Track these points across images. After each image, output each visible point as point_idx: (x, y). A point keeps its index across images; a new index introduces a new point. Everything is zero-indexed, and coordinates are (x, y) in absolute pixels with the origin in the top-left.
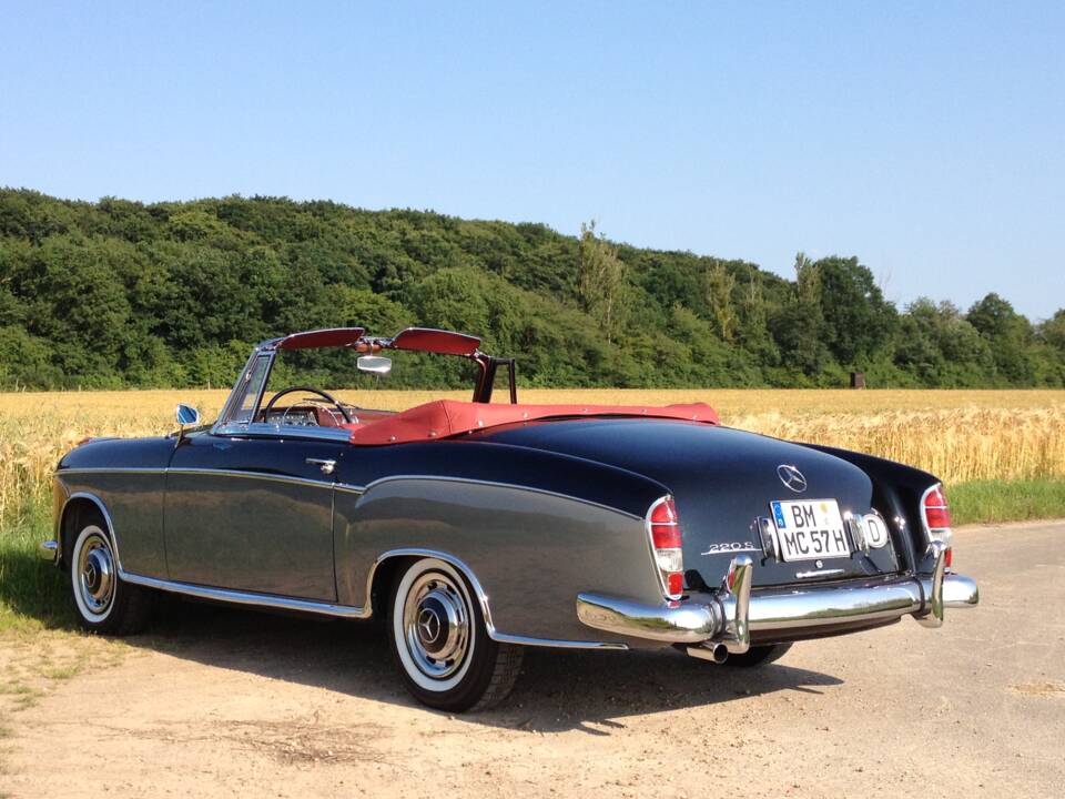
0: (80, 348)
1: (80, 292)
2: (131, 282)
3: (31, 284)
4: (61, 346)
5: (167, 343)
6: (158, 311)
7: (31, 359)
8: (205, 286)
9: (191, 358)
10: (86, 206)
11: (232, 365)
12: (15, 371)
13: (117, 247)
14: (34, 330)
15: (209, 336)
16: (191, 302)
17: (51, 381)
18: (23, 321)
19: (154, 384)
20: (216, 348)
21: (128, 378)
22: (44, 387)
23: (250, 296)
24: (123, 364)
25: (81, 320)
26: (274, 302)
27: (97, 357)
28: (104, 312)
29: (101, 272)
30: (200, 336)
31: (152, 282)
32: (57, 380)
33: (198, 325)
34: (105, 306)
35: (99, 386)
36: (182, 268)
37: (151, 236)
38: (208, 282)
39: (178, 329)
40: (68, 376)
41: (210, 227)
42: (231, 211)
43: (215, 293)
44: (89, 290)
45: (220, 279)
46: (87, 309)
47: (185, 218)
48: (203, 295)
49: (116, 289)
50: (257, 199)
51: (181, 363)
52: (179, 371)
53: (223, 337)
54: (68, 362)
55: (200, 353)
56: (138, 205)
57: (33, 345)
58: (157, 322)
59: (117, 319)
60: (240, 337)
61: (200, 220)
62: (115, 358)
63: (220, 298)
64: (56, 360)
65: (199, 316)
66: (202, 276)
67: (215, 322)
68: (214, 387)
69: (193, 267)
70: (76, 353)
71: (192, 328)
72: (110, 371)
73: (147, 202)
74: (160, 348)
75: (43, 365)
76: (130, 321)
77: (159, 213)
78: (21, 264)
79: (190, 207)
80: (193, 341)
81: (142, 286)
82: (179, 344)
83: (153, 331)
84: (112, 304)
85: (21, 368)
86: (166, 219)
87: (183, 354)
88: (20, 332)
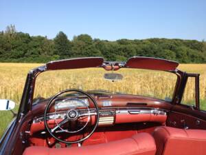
2: (137, 50)
14: (125, 56)
23: (153, 51)
57: (125, 58)
61: (147, 41)
63: (148, 51)
78: (124, 48)
88: (123, 56)
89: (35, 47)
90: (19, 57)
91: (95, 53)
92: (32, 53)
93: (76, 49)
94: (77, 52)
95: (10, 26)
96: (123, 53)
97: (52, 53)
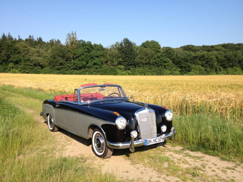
0: (209, 68)
1: (210, 60)
2: (217, 58)
3: (202, 59)
4: (207, 68)
5: (222, 67)
6: (221, 62)
7: (202, 70)
8: (229, 58)
9: (227, 70)
10: (200, 47)
11: (234, 71)
12: (200, 72)
13: (215, 52)
14: (202, 66)
15: (230, 66)
16: (227, 61)
17: (205, 74)
18: (201, 65)
19: (221, 74)
20: (231, 68)
21: (217, 73)
22: (204, 75)
23: (237, 59)
24: (216, 71)
25: (210, 64)
26: (241, 60)
27: (212, 70)
28: (213, 63)
29: (213, 57)
30: (228, 66)
31: (221, 58)
32: (206, 73)
33: (228, 64)
34: (214, 62)
35: (212, 74)
36: (225, 55)
37: (212, 51)
38: (230, 57)
39: (224, 65)
40: (208, 73)
41: (221, 49)
42: (224, 46)
43: (231, 59)
44: (211, 59)
45: (232, 57)
46: (211, 62)
47: (217, 47)
48: (229, 60)
49: (215, 59)
50: (228, 44)
51: (225, 70)
52: (225, 72)
53: (232, 66)
54: (208, 71)
55: (228, 69)
56: (209, 46)
57: (202, 68)
58: (221, 64)
59: (216, 64)
60: (235, 66)
61: (219, 48)
62: (215, 70)
63: (232, 60)
64: (206, 70)
65: (228, 63)
66: (229, 57)
67: (231, 64)
68: (231, 75)
69: (227, 55)
70: (209, 69)
71: (227, 65)
72: (214, 72)
73: (210, 45)
74: (222, 68)
75: (204, 71)
76: (217, 64)
77: (212, 47)
78: (201, 56)
79: (217, 46)
80: (227, 67)
81: (219, 58)
82: (224, 67)
83: (221, 65)
84: (215, 61)
85: (200, 71)
86: (214, 48)
87: (225, 69)
88: (200, 66)
89: (98, 57)
90: (80, 68)
91: (166, 62)
92: (95, 64)
93: (142, 58)
94: (144, 62)
95: (71, 33)
96: (200, 63)
97: (116, 63)
